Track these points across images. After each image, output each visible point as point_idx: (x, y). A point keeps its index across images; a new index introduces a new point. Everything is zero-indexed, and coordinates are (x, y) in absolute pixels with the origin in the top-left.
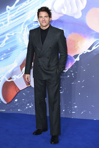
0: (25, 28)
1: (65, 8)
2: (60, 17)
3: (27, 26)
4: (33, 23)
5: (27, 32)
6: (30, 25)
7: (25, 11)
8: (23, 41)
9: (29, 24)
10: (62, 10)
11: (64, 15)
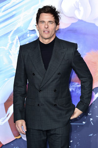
0: (15, 42)
1: (81, 8)
2: (72, 24)
3: (17, 37)
4: (27, 33)
5: (17, 47)
6: (23, 36)
7: (14, 13)
8: (10, 62)
9: (20, 34)
10: (76, 12)
11: (79, 20)
